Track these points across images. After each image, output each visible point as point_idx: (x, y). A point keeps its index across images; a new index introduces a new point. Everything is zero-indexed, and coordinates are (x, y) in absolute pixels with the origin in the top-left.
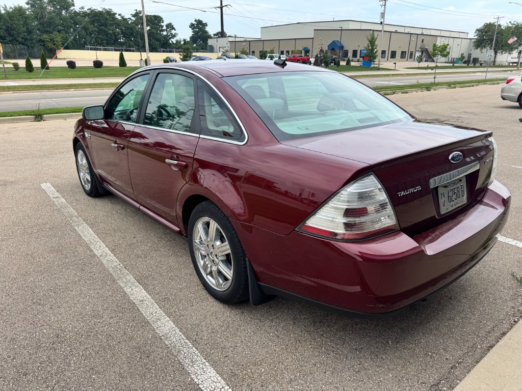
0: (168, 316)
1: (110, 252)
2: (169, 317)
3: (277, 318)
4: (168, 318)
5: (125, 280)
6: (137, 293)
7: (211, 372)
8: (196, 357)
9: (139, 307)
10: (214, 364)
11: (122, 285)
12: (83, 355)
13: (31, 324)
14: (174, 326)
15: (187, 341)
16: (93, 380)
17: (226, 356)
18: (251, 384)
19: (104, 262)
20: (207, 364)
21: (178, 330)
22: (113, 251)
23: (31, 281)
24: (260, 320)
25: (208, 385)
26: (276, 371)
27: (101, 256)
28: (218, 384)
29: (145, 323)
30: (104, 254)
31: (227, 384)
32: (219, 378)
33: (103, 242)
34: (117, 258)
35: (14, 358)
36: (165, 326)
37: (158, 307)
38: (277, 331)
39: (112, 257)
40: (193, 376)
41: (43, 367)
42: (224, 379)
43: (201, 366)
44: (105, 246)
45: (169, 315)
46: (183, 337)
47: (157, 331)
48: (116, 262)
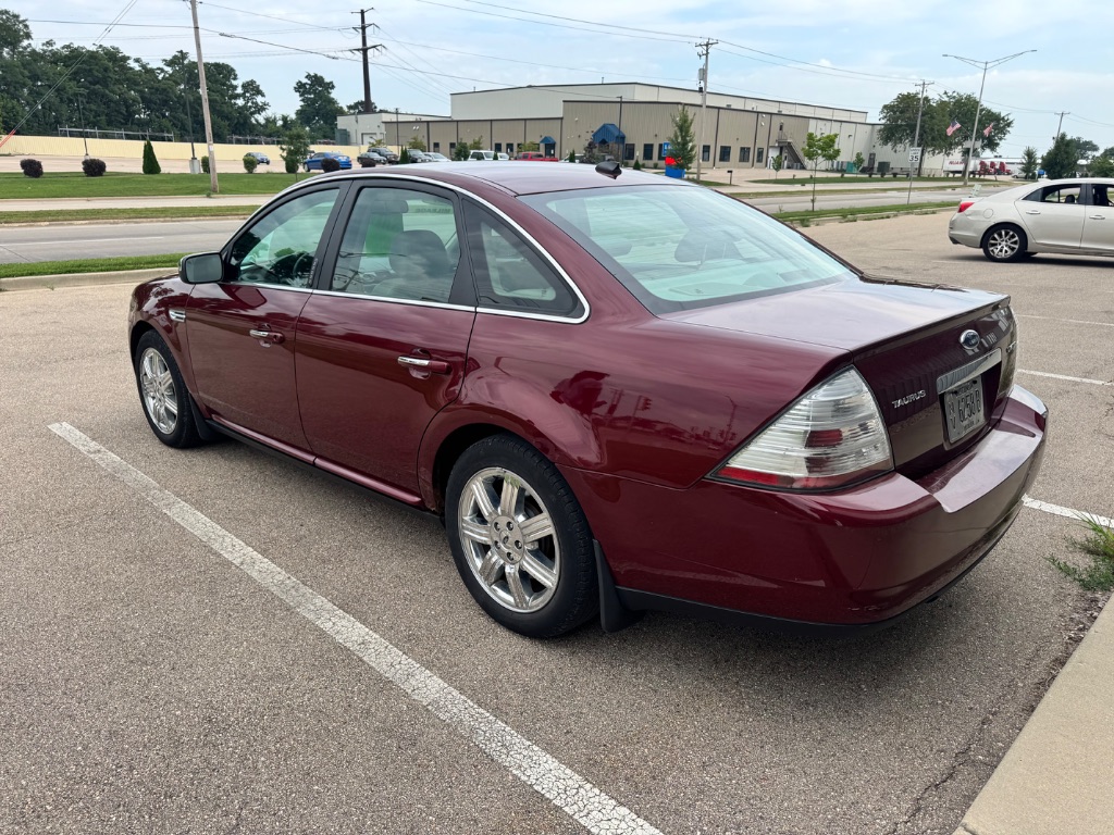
0: (427, 668)
1: (260, 556)
2: (431, 670)
3: (642, 658)
4: (427, 671)
5: (312, 607)
6: (349, 630)
7: (549, 762)
8: (508, 738)
9: (361, 655)
10: (550, 748)
11: (311, 617)
12: (278, 752)
13: (142, 701)
14: (446, 685)
15: (481, 710)
16: (317, 793)
17: (568, 732)
18: (632, 776)
19: (255, 575)
20: (536, 748)
21: (455, 693)
22: (264, 553)
23: (108, 619)
24: (611, 664)
25: (551, 785)
26: (671, 751)
27: (242, 564)
28: (570, 782)
29: (384, 685)
30: (248, 560)
31: (587, 779)
32: (568, 771)
33: (237, 536)
34: (280, 565)
35: (131, 769)
36: (428, 686)
37: (401, 653)
38: (651, 681)
39: (266, 563)
40: (515, 772)
41: (202, 779)
42: (580, 773)
43: (525, 753)
44: (243, 544)
45: (429, 665)
46: (472, 704)
47: (416, 697)
48: (281, 575)
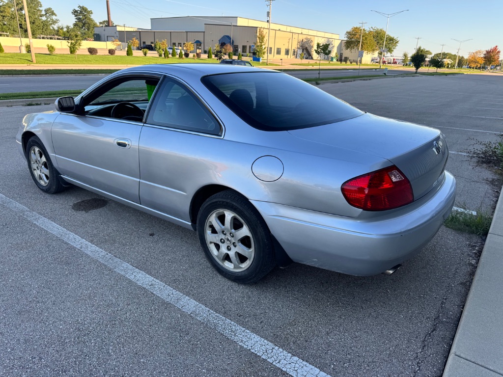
0: (187, 295)
1: (90, 243)
2: (189, 296)
3: (289, 284)
4: (187, 297)
5: (122, 268)
6: (142, 278)
7: (256, 338)
8: (234, 327)
9: (152, 291)
10: (254, 330)
11: (123, 273)
12: (118, 344)
13: (40, 322)
14: (198, 303)
15: (217, 314)
16: (144, 363)
17: (261, 322)
18: (296, 341)
19: (89, 253)
20: (248, 331)
21: (203, 307)
22: (92, 242)
23: (13, 280)
24: (275, 287)
25: (259, 349)
26: (311, 327)
27: (81, 248)
28: (268, 347)
29: (166, 305)
30: (84, 246)
31: (275, 345)
32: (265, 341)
33: (76, 234)
34: (101, 248)
35: (41, 358)
36: (189, 304)
37: (172, 289)
38: (295, 294)
39: (94, 247)
40: (240, 344)
41: (81, 361)
42: (272, 342)
43: (243, 334)
44: (80, 238)
45: (188, 294)
46: (212, 312)
47: (184, 310)
48: (104, 253)
